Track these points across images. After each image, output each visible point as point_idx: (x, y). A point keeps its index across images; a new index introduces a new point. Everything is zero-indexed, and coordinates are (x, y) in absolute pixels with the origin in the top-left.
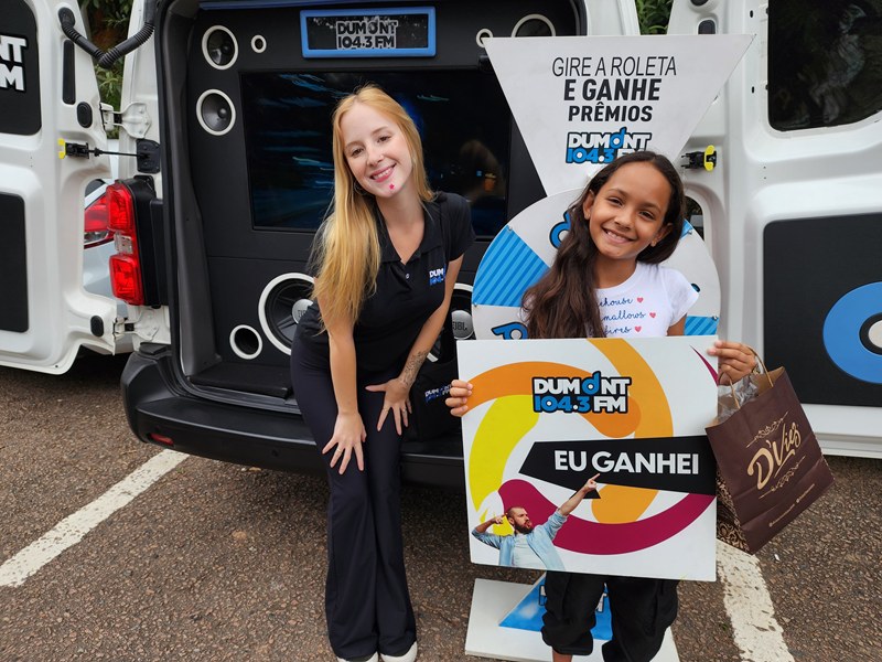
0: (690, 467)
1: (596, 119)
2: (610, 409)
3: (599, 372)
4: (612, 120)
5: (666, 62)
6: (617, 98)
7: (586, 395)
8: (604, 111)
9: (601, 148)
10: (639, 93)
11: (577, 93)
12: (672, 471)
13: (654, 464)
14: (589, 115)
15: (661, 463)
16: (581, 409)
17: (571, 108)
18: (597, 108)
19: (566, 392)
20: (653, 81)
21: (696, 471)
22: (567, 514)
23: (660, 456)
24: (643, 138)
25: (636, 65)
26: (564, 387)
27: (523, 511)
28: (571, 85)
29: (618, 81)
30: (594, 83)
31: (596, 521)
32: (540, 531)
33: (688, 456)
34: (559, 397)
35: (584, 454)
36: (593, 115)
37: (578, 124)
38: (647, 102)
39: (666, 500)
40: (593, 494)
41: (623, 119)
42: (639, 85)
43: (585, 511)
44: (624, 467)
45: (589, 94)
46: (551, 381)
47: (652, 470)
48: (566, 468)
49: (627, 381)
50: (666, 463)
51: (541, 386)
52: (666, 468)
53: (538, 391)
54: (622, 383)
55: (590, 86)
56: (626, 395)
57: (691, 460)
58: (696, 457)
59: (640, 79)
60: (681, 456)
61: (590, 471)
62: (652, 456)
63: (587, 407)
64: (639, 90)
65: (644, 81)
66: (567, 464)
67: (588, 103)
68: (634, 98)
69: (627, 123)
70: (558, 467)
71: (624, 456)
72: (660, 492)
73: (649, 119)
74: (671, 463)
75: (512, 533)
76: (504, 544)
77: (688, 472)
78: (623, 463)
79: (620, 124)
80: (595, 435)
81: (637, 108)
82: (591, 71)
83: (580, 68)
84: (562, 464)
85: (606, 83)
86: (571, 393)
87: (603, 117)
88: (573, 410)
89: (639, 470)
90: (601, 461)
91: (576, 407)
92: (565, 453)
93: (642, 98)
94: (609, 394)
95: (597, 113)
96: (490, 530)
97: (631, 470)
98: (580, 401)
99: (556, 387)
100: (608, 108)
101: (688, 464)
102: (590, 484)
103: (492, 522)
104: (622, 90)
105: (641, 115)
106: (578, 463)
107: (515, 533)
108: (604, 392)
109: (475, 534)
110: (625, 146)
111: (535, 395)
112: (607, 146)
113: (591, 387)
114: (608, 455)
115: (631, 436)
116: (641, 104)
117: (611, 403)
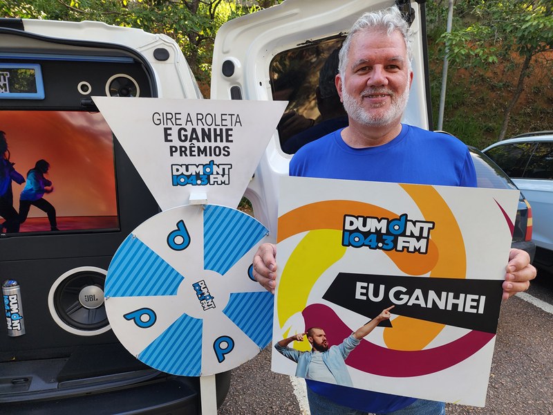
0: (477, 307)
2: (411, 249)
3: (406, 215)
7: (392, 235)
12: (460, 309)
13: (445, 301)
15: (451, 301)
16: (385, 247)
19: (373, 230)
21: (481, 311)
22: (361, 338)
23: (451, 295)
27: (321, 332)
31: (385, 346)
32: (335, 351)
33: (476, 297)
34: (367, 234)
35: (382, 288)
39: (450, 334)
43: (377, 337)
44: (417, 302)
46: (361, 220)
48: (364, 298)
49: (431, 225)
50: (456, 301)
51: (352, 223)
52: (455, 306)
53: (348, 227)
54: (426, 226)
56: (427, 238)
57: (478, 301)
58: (483, 298)
60: (470, 297)
66: (366, 294)
70: (358, 296)
71: (418, 292)
72: (447, 327)
74: (460, 302)
75: (310, 350)
78: (417, 297)
80: (394, 271)
84: (362, 294)
86: (378, 232)
88: (377, 247)
89: (430, 305)
90: (397, 295)
91: (380, 245)
92: (365, 285)
94: (412, 235)
96: (291, 345)
97: (423, 305)
98: (384, 240)
99: (364, 225)
101: (475, 304)
106: (376, 294)
107: (313, 350)
108: (408, 233)
109: (278, 348)
111: (345, 231)
113: (397, 227)
114: (404, 290)
115: (428, 275)
117: (413, 244)
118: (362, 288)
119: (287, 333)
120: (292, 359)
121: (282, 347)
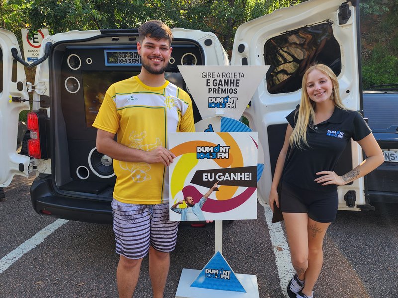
0: (249, 178)
1: (218, 93)
2: (223, 158)
3: (220, 144)
4: (224, 93)
5: (241, 74)
6: (225, 86)
7: (215, 153)
8: (221, 90)
9: (221, 103)
10: (232, 84)
11: (211, 84)
12: (243, 179)
13: (237, 177)
14: (215, 91)
15: (240, 176)
16: (213, 158)
17: (209, 89)
18: (218, 89)
19: (208, 152)
20: (237, 81)
21: (251, 179)
22: (207, 197)
23: (239, 174)
24: (235, 100)
25: (231, 75)
26: (208, 149)
27: (191, 198)
28: (209, 81)
29: (225, 80)
30: (217, 81)
31: (217, 199)
32: (197, 205)
33: (248, 174)
34: (206, 153)
35: (214, 174)
36: (217, 92)
37: (212, 95)
38: (235, 87)
39: (241, 190)
40: (216, 189)
41: (228, 93)
42: (232, 82)
43: (214, 196)
44: (227, 179)
45: (215, 85)
46: (203, 148)
47: (236, 179)
48: (207, 180)
49: (229, 147)
50: (241, 176)
51: (200, 150)
52: (241, 178)
53: (198, 151)
54: (228, 148)
55: (215, 82)
56: (228, 152)
57: (249, 175)
58: (251, 174)
59: (232, 80)
60: (246, 174)
61: (216, 180)
62: (237, 174)
63: (215, 157)
64: (232, 83)
65: (234, 80)
66: (208, 178)
67: (215, 88)
68: (231, 86)
69: (229, 94)
70: (205, 180)
71: (227, 175)
72: (239, 187)
73: (237, 93)
74: (243, 176)
75: (186, 207)
76: (183, 211)
77: (248, 179)
78: (227, 177)
79: (227, 95)
80: (217, 167)
81: (232, 90)
82: (216, 77)
83: (211, 76)
84: (206, 178)
85: (221, 81)
86: (210, 152)
87: (220, 92)
88: (210, 158)
89: (232, 179)
90: (220, 177)
91: (211, 157)
92: (207, 174)
93: (234, 86)
94: (223, 152)
95: (218, 91)
96: (177, 207)
97: (230, 180)
98: (213, 155)
99: (205, 150)
100: (222, 89)
101: (248, 176)
102: (216, 185)
103: (179, 203)
104: (226, 83)
105: (234, 92)
106: (211, 178)
107: (188, 207)
108: (221, 151)
109: (172, 209)
110: (229, 102)
111: (197, 153)
112: (222, 102)
113: (217, 149)
114: (222, 174)
115: (230, 167)
116: (233, 88)
117: (223, 155)
118: (206, 176)
119: (176, 201)
120: (179, 213)
121: (174, 208)
